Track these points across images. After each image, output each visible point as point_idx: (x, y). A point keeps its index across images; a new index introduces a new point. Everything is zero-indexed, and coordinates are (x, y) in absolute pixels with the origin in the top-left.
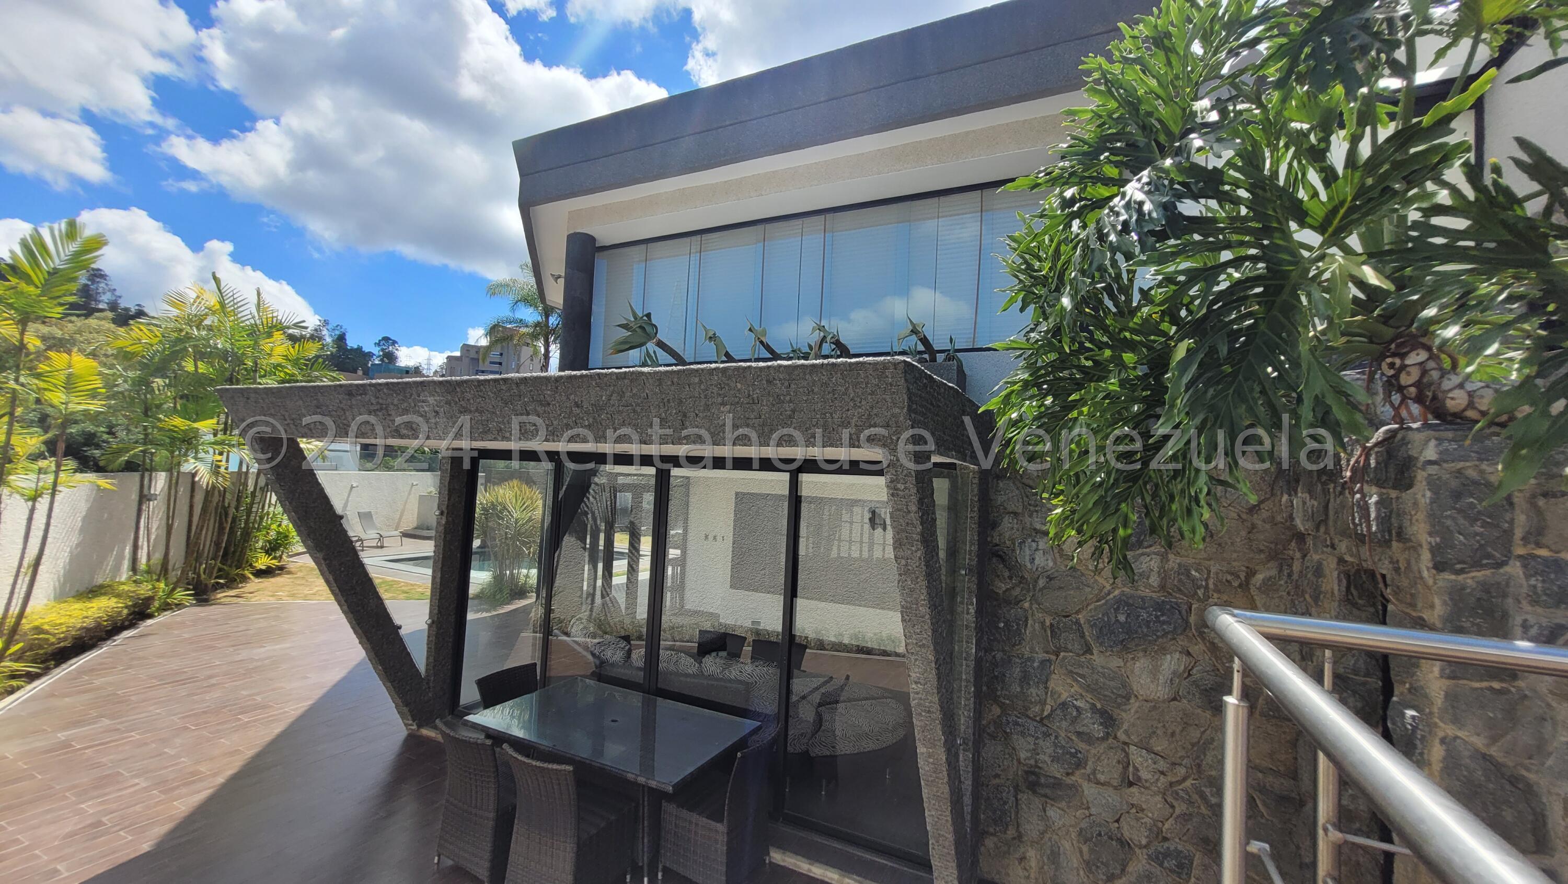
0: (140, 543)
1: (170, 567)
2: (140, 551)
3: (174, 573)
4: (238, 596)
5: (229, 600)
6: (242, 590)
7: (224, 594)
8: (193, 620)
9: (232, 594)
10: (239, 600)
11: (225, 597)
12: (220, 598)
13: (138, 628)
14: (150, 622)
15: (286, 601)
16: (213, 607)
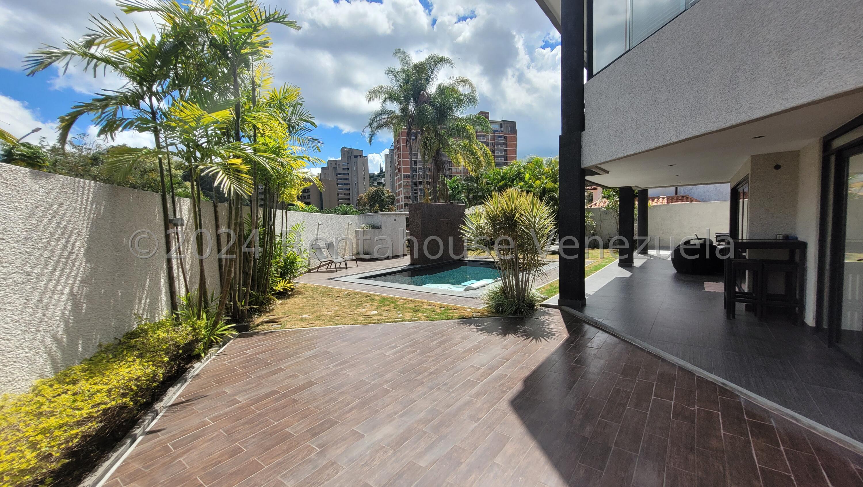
0: (175, 275)
1: (209, 297)
2: (176, 284)
3: (213, 304)
4: (272, 321)
5: (266, 326)
6: (272, 313)
7: (259, 320)
8: (241, 363)
9: (266, 319)
10: (275, 326)
11: (262, 324)
12: (258, 325)
13: (186, 381)
14: (198, 367)
15: (319, 327)
16: (255, 338)
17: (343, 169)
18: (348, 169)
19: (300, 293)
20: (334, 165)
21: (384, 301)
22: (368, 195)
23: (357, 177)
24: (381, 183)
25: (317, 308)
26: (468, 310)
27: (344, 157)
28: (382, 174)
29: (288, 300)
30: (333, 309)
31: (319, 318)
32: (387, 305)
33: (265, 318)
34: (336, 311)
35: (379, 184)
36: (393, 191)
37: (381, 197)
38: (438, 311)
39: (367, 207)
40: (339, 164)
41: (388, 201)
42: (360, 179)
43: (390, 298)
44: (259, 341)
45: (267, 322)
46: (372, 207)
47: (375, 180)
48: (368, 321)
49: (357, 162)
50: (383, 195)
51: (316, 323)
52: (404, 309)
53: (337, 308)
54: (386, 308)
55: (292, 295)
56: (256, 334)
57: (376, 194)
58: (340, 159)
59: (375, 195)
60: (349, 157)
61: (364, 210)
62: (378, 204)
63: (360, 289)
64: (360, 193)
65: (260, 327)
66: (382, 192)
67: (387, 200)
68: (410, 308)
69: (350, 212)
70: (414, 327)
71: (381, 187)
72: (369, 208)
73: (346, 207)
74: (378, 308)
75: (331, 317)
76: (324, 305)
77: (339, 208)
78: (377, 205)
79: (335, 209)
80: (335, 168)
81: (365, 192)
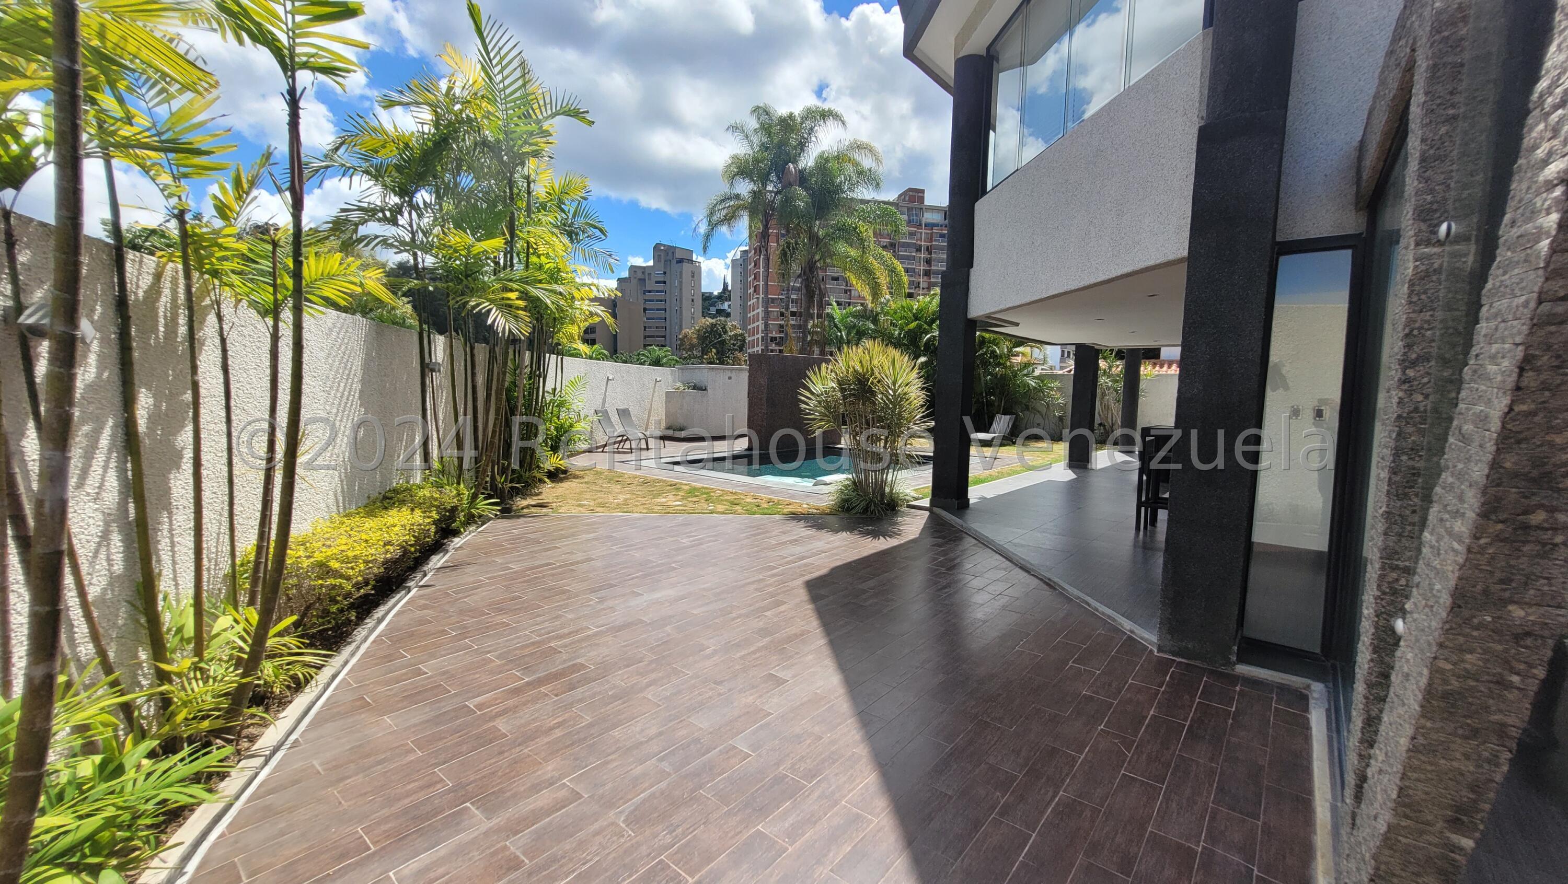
4: (542, 506)
5: (533, 510)
6: (540, 497)
7: (525, 503)
8: (509, 540)
9: (533, 503)
10: (544, 510)
11: (528, 507)
12: (523, 508)
13: (447, 552)
14: (457, 541)
15: (602, 513)
16: (522, 520)
17: (657, 282)
18: (665, 282)
19: (576, 477)
20: (640, 275)
21: (693, 491)
22: (699, 331)
23: (681, 299)
24: (724, 310)
25: (599, 495)
26: (805, 506)
27: (659, 261)
28: (725, 295)
29: (561, 484)
30: (621, 498)
31: (602, 505)
32: (696, 496)
33: (529, 501)
34: (626, 500)
35: (720, 312)
36: (744, 327)
37: (720, 336)
38: (765, 506)
39: (695, 353)
40: (650, 274)
41: (734, 345)
42: (686, 303)
43: (703, 488)
44: (526, 523)
45: (534, 506)
46: (704, 352)
47: (713, 305)
48: (667, 511)
49: (681, 273)
50: (726, 332)
51: (599, 509)
52: (719, 500)
53: (628, 496)
54: (695, 499)
55: (566, 478)
56: (519, 517)
57: (712, 330)
58: (651, 263)
59: (710, 333)
60: (668, 262)
61: (690, 357)
62: (714, 348)
63: (663, 475)
64: (684, 326)
65: (525, 511)
66: (724, 328)
67: (732, 342)
68: (726, 500)
69: (665, 360)
70: (725, 520)
71: (722, 319)
72: (699, 354)
73: (657, 352)
74: (684, 498)
75: (618, 504)
76: (610, 492)
77: (645, 352)
78: (714, 350)
79: (639, 354)
80: (642, 281)
81: (693, 325)
